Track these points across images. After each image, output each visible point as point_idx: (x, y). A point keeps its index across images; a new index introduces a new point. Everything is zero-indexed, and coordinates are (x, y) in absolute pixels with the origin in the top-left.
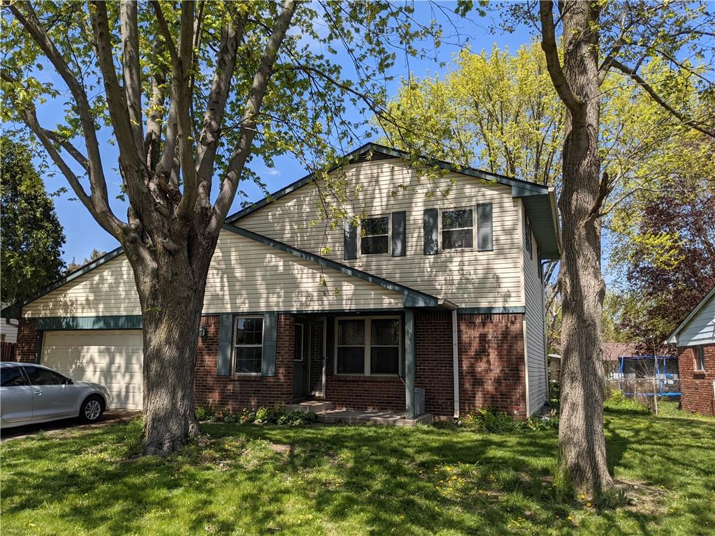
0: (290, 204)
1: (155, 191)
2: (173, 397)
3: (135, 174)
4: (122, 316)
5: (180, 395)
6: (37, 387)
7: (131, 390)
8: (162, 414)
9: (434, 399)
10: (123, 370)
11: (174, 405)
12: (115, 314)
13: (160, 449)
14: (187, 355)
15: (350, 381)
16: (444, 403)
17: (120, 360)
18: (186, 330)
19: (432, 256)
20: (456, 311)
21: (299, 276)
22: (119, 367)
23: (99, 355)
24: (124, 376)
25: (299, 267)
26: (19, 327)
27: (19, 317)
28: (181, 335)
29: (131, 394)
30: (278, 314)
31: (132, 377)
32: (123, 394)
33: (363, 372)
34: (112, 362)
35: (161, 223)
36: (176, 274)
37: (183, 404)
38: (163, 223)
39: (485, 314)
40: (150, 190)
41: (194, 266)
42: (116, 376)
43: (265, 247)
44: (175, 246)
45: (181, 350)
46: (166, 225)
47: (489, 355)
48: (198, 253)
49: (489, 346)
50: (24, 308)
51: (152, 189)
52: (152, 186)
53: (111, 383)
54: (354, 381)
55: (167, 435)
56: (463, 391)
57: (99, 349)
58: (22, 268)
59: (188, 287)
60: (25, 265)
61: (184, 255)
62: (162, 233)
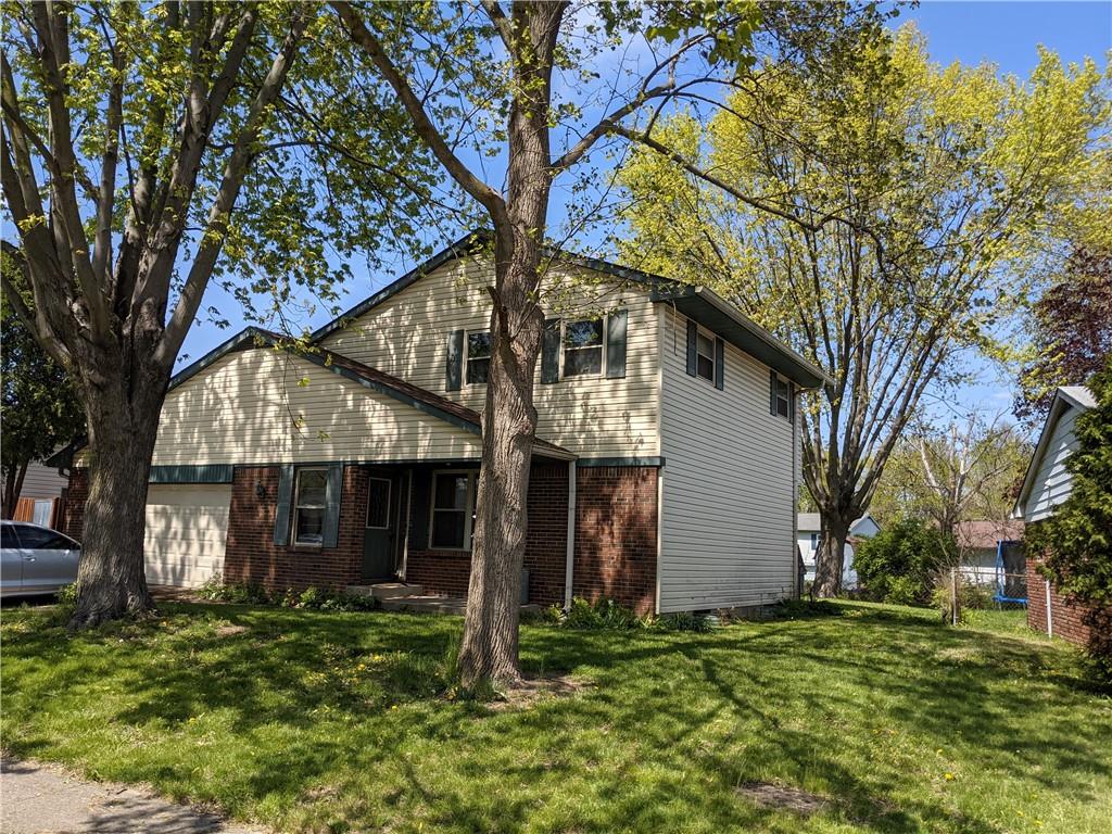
0: (385, 315)
1: (78, 314)
2: (106, 562)
3: (54, 295)
4: (177, 466)
5: (114, 559)
6: (29, 551)
7: (187, 563)
8: (91, 581)
9: (543, 584)
10: (179, 536)
11: (106, 571)
12: (170, 463)
13: (83, 622)
14: (125, 512)
15: (445, 558)
16: (554, 589)
17: (176, 525)
18: (123, 482)
19: (551, 386)
20: (574, 463)
21: (370, 414)
22: (175, 533)
23: (155, 516)
24: (180, 546)
25: (371, 401)
26: (70, 478)
27: (70, 468)
28: (116, 486)
29: (187, 567)
30: (344, 466)
31: (188, 546)
32: (179, 567)
33: (462, 546)
34: (168, 527)
35: (87, 352)
36: (107, 413)
37: (119, 571)
38: (90, 352)
39: (597, 467)
40: (72, 312)
41: (134, 404)
42: (171, 543)
43: (329, 376)
44: (102, 378)
45: (117, 507)
46: (93, 354)
47: (612, 524)
48: (140, 387)
49: (613, 512)
50: (75, 456)
51: (75, 311)
52: (76, 307)
53: (166, 553)
54: (450, 558)
55: (94, 607)
56: (579, 573)
57: (155, 509)
58: (49, 403)
59: (124, 430)
60: (55, 400)
61: (117, 389)
62: (88, 363)
